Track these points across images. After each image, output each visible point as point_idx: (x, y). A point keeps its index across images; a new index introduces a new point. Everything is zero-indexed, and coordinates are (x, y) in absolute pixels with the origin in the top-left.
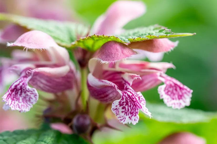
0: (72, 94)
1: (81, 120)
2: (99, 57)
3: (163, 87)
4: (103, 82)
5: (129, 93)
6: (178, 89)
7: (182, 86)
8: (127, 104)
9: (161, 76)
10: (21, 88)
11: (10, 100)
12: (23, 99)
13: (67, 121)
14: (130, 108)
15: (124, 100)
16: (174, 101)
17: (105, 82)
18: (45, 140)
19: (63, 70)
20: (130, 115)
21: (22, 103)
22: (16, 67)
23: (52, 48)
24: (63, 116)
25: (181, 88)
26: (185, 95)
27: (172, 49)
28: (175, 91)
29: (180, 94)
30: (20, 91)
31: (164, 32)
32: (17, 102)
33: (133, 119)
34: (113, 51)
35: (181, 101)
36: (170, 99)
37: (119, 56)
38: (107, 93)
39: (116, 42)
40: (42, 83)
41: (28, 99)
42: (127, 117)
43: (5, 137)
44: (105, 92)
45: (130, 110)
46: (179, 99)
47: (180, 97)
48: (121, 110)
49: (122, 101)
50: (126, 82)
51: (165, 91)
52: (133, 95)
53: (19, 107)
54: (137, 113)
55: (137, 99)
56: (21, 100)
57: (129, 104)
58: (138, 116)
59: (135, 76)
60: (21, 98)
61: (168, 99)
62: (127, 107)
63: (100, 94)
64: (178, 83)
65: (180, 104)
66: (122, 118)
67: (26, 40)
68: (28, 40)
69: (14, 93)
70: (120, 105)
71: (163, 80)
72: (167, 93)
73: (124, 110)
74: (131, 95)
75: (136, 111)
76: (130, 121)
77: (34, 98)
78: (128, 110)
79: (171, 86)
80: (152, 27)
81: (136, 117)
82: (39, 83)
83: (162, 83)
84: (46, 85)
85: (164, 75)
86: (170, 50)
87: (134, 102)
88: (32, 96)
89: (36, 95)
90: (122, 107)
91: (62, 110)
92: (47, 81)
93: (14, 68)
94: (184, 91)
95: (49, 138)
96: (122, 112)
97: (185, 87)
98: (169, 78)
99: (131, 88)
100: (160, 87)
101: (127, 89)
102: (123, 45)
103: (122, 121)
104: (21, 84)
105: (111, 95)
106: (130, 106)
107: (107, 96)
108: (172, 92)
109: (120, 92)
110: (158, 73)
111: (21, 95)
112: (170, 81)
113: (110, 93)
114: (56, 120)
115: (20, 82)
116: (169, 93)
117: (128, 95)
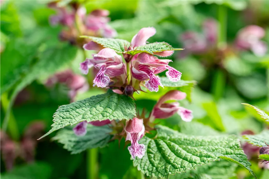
0: (123, 76)
1: (129, 88)
2: (138, 60)
3: (168, 72)
4: (140, 72)
5: (153, 77)
6: (175, 72)
7: (177, 71)
8: (152, 82)
9: (167, 67)
10: (101, 76)
11: (97, 82)
12: (102, 81)
13: (122, 89)
14: (154, 84)
15: (151, 81)
16: (173, 79)
17: (142, 72)
18: (113, 101)
19: (120, 66)
20: (154, 88)
21: (102, 83)
22: (98, 65)
23: (115, 56)
24: (120, 86)
25: (176, 72)
26: (178, 75)
27: (172, 54)
28: (173, 74)
29: (176, 75)
30: (101, 77)
31: (169, 47)
32: (100, 83)
33: (156, 90)
34: (146, 58)
35: (177, 78)
36: (171, 78)
37: (148, 60)
38: (142, 77)
39: (146, 53)
40: (110, 72)
41: (104, 81)
42: (153, 88)
43: (94, 100)
44: (141, 76)
45: (154, 85)
46: (176, 77)
47: (176, 76)
48: (149, 85)
49: (150, 81)
50: (151, 71)
51: (169, 74)
52: (155, 78)
53: (101, 85)
54: (158, 87)
55: (157, 79)
56: (101, 82)
57: (154, 82)
58: (158, 88)
59: (155, 68)
60: (101, 81)
61: (170, 77)
62: (152, 84)
63: (139, 77)
64: (175, 70)
65: (176, 80)
66: (150, 89)
67: (103, 53)
68: (104, 53)
69: (98, 79)
70: (149, 83)
71: (168, 68)
72: (170, 75)
73: (151, 85)
74: (154, 78)
75: (157, 85)
76: (154, 91)
77: (108, 81)
78: (153, 85)
79: (171, 71)
80: (161, 43)
81: (157, 89)
82: (109, 73)
83: (167, 70)
84: (113, 73)
85: (168, 66)
86: (171, 55)
87: (156, 81)
88: (107, 79)
89: (109, 79)
90: (150, 84)
91: (118, 83)
92: (113, 72)
93: (97, 66)
94: (177, 74)
95: (115, 100)
96: (150, 86)
97: (178, 71)
98: (170, 67)
99: (153, 74)
100: (166, 72)
101: (152, 75)
102: (150, 55)
103: (150, 91)
104: (101, 74)
105: (144, 78)
106: (154, 83)
107: (142, 78)
108: (172, 74)
109: (149, 77)
110: (165, 65)
111: (101, 79)
112: (171, 68)
113: (144, 77)
114: (115, 88)
115: (101, 73)
116: (171, 75)
117: (153, 78)
